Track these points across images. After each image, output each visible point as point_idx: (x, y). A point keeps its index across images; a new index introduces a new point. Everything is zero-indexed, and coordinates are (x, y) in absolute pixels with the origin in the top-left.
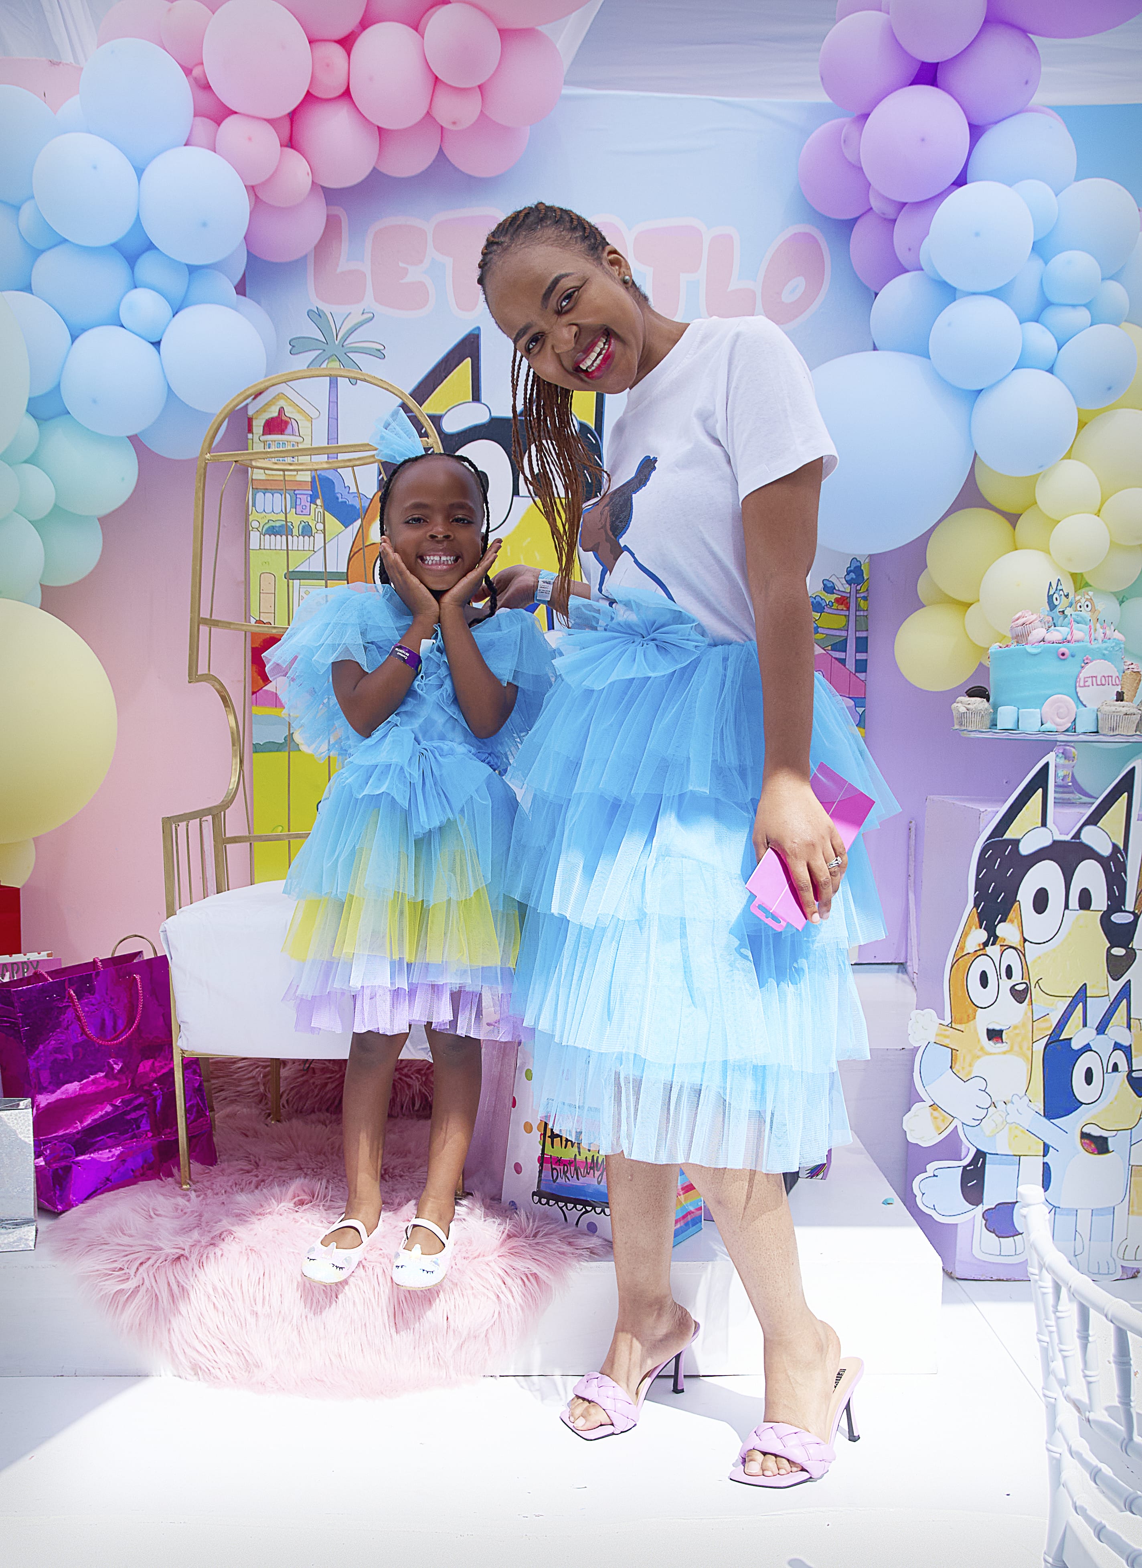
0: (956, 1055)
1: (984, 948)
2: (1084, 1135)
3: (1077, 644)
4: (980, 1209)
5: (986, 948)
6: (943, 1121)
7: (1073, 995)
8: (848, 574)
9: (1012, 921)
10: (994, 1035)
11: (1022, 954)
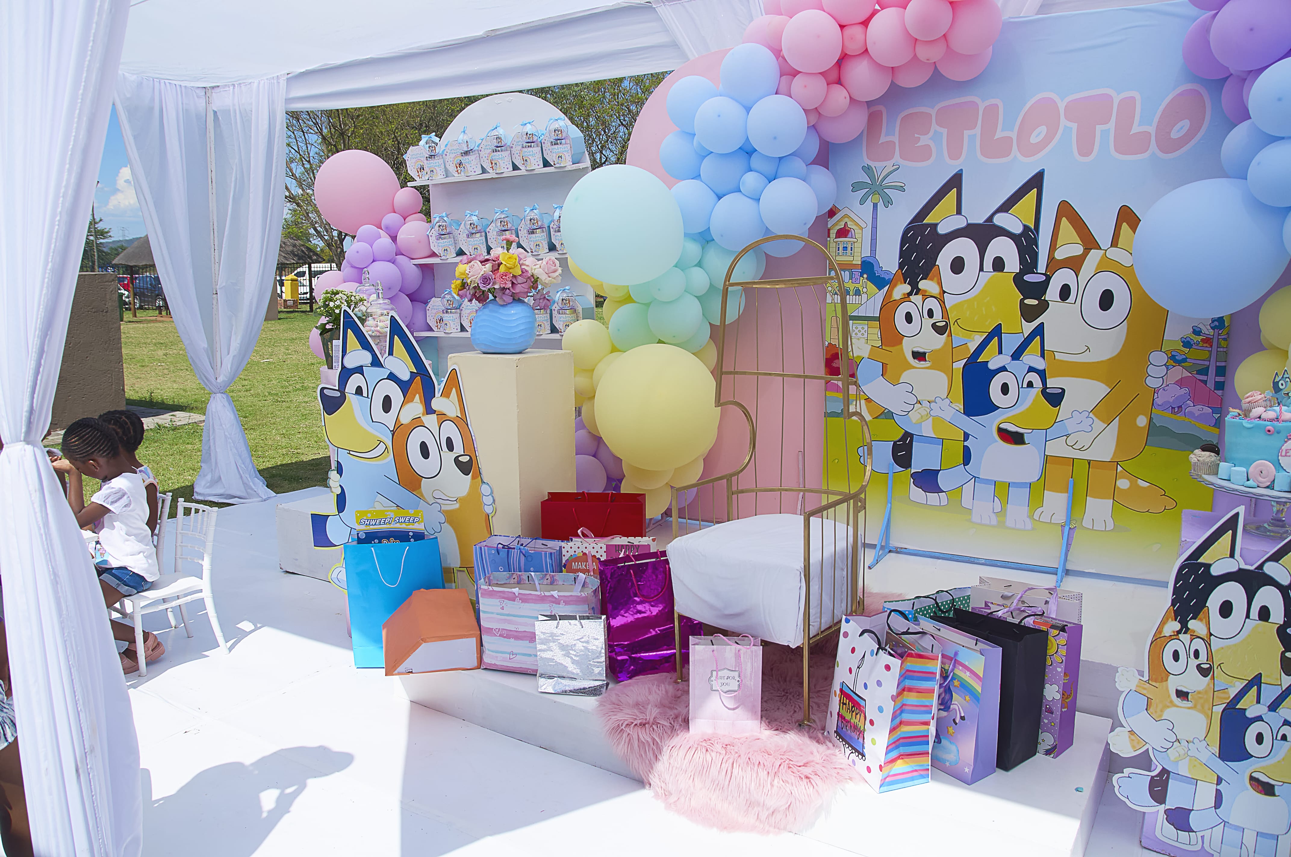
0: (1151, 702)
1: (1177, 635)
2: (1252, 778)
3: (1284, 424)
4: (1162, 808)
5: (1180, 635)
6: (1138, 743)
7: (1250, 679)
8: (1213, 322)
9: (1201, 620)
10: (1182, 695)
11: (1208, 644)
